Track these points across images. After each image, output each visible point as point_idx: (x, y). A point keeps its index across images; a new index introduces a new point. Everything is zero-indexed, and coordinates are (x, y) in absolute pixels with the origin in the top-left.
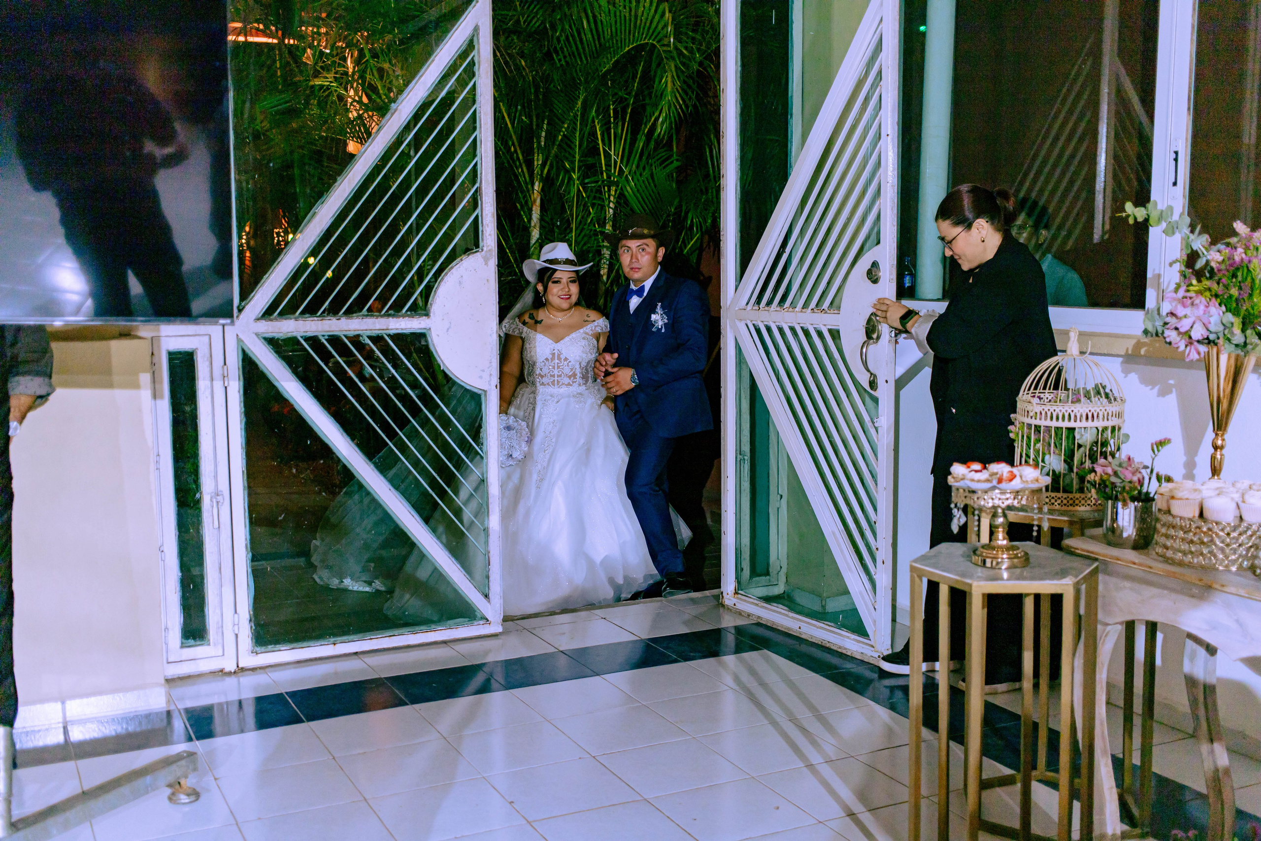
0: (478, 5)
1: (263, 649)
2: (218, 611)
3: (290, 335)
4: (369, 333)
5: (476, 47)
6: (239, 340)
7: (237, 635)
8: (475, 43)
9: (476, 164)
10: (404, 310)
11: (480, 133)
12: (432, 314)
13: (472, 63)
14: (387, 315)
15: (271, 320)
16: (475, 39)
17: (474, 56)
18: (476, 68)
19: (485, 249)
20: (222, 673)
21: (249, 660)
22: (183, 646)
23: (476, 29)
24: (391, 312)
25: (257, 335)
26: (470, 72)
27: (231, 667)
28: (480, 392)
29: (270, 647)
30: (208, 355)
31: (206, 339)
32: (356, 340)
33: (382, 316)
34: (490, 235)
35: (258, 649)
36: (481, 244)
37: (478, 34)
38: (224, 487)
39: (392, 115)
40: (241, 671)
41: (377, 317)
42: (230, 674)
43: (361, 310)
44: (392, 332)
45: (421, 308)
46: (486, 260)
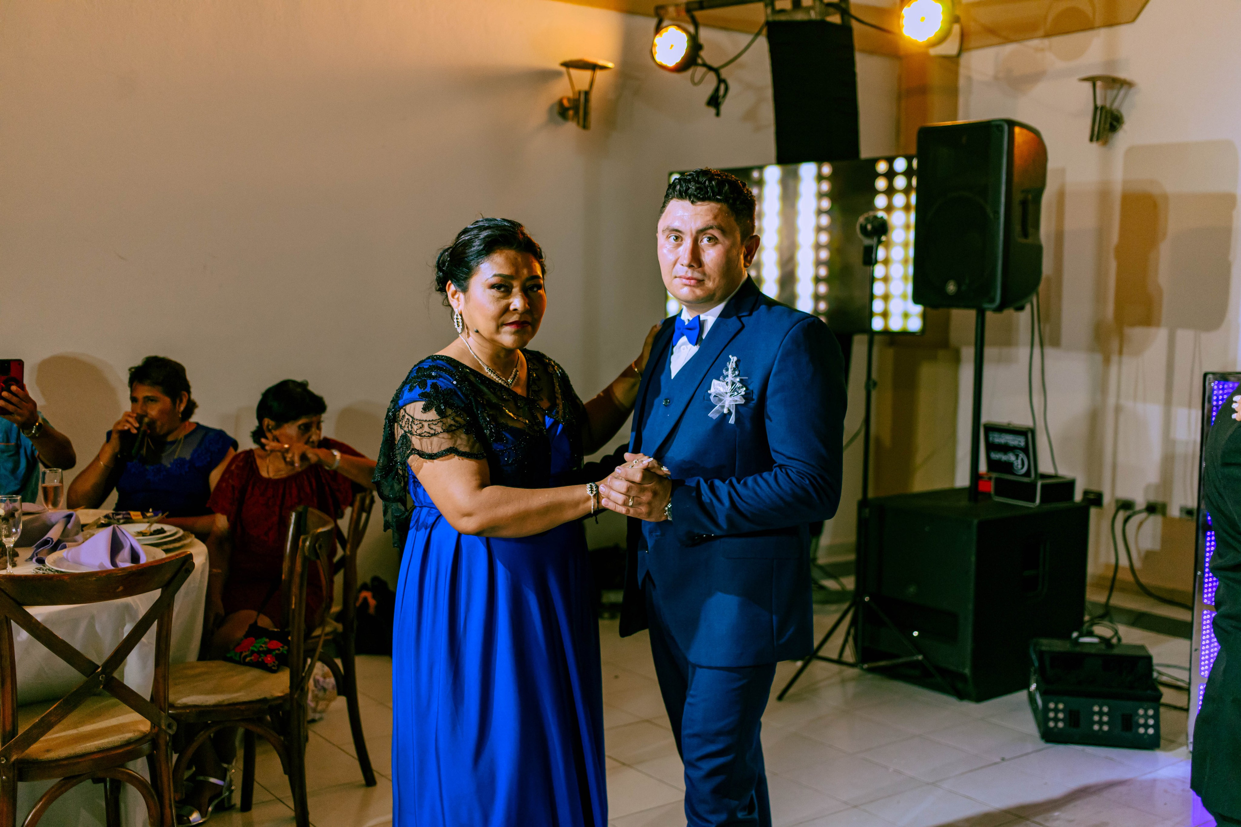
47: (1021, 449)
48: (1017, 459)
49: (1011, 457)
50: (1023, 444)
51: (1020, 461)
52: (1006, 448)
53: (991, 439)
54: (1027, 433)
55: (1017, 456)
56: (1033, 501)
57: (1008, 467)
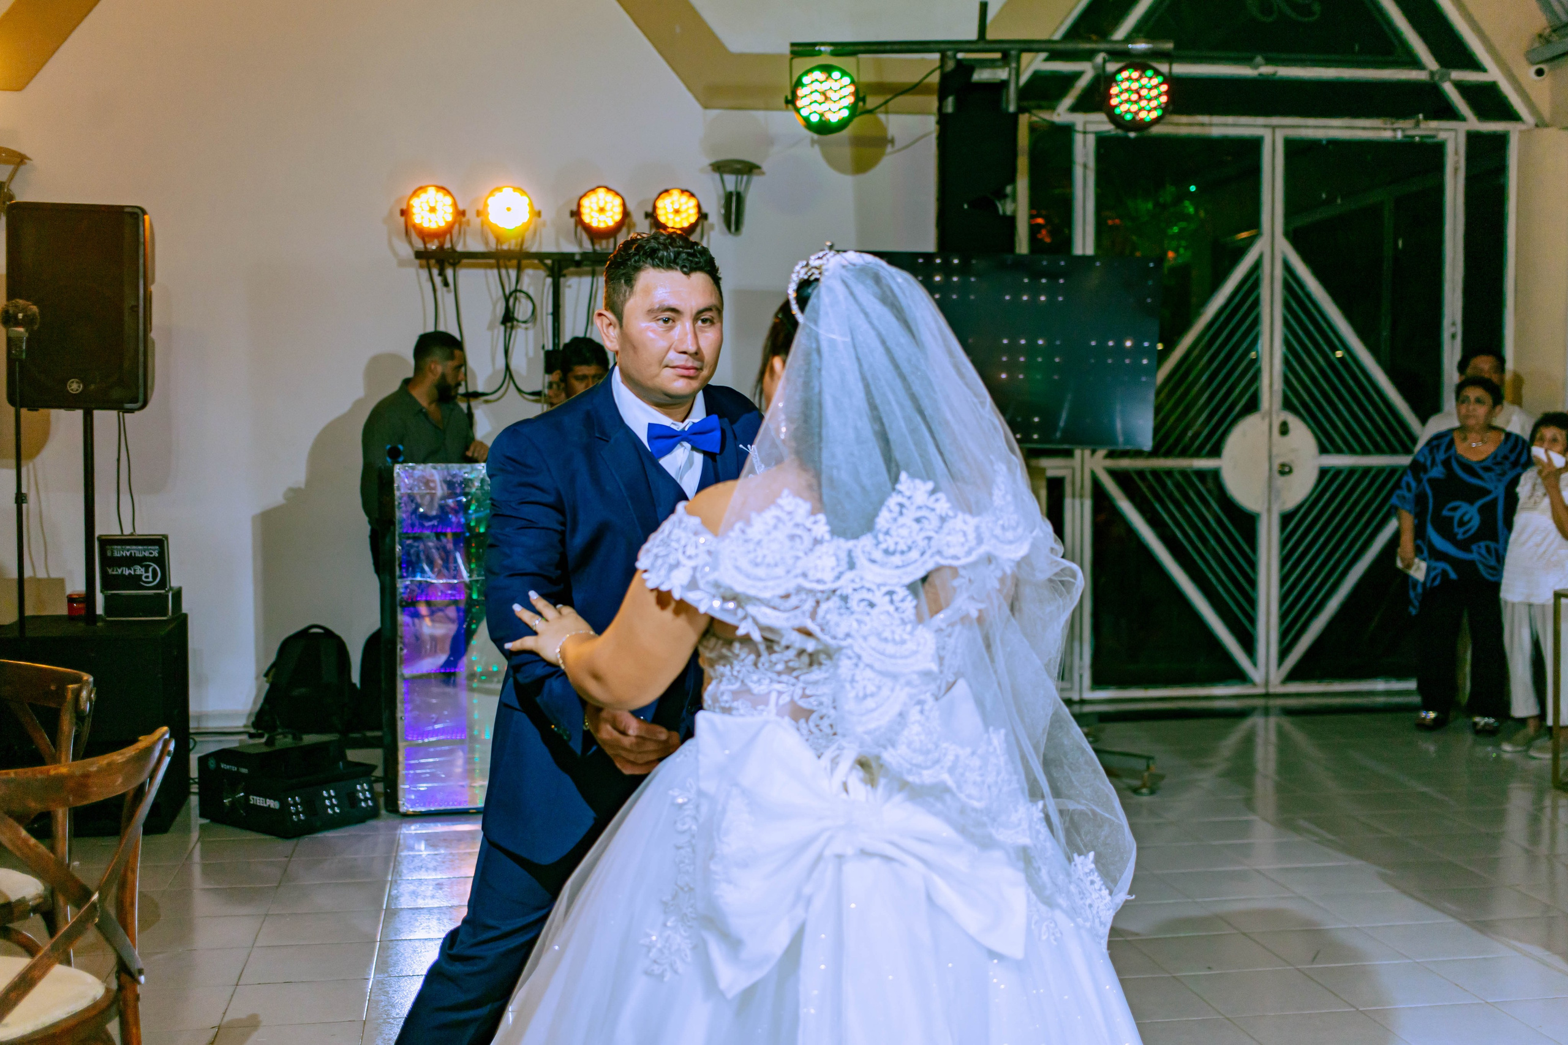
0: (1262, 240)
1: (1098, 688)
3: (1125, 469)
4: (1177, 469)
5: (1260, 268)
6: (1092, 471)
7: (1080, 675)
8: (1260, 265)
9: (1258, 351)
10: (1204, 453)
11: (1261, 327)
12: (1223, 456)
13: (1257, 279)
14: (1191, 457)
15: (1113, 458)
16: (1260, 262)
17: (1258, 274)
18: (1260, 283)
19: (1262, 410)
21: (1089, 695)
23: (1261, 257)
24: (1194, 455)
25: (1104, 467)
26: (1256, 285)
28: (1255, 514)
29: (1102, 687)
30: (1072, 480)
31: (1071, 470)
32: (1168, 473)
33: (1188, 457)
34: (1266, 401)
35: (1095, 687)
36: (1259, 407)
37: (1263, 258)
40: (1082, 702)
41: (1184, 458)
44: (1193, 469)
45: (1216, 451)
46: (1263, 418)
47: (153, 560)
48: (147, 571)
49: (140, 570)
50: (156, 554)
51: (150, 574)
52: (131, 561)
53: (109, 554)
54: (160, 542)
55: (147, 568)
56: (165, 614)
57: (135, 582)
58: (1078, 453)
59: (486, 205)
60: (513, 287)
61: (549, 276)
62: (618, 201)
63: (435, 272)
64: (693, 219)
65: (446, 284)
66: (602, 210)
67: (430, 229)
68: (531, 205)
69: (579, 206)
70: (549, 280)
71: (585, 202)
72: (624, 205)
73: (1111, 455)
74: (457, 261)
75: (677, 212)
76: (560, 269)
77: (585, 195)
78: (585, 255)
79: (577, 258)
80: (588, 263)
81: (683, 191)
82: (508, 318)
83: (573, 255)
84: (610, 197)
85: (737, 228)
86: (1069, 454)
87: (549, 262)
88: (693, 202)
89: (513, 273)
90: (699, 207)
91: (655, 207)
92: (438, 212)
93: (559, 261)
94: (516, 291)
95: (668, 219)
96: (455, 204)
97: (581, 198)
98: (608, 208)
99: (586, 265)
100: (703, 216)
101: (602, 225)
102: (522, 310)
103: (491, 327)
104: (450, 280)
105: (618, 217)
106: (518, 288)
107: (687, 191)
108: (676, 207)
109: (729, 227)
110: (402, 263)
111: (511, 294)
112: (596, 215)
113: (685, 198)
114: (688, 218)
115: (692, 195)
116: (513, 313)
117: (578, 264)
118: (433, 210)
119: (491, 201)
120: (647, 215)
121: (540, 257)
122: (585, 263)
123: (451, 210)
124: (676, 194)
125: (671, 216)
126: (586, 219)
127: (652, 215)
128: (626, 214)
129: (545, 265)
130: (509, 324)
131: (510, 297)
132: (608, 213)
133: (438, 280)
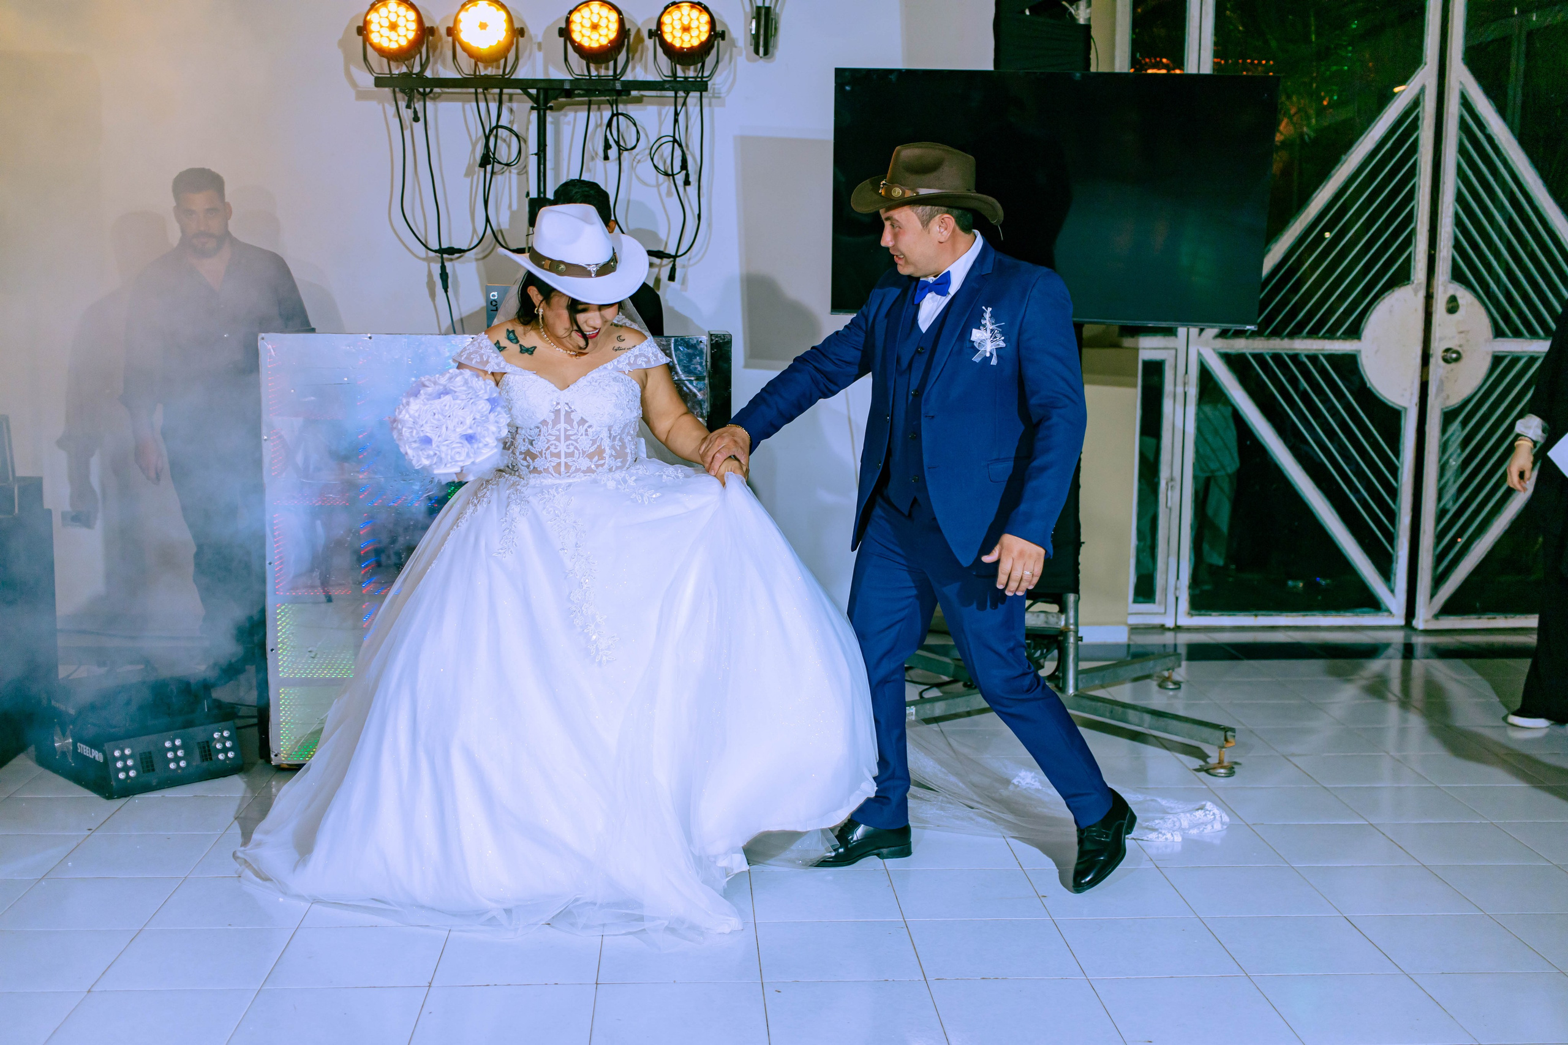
0: (1426, 67)
1: (1197, 613)
2: (1164, 577)
3: (1241, 351)
4: (1306, 352)
5: (1421, 104)
6: (1199, 354)
7: (1177, 599)
8: (1421, 100)
9: (1413, 207)
10: (1339, 334)
11: (1419, 179)
12: (1363, 338)
13: (1417, 118)
14: (1324, 337)
15: (1226, 338)
16: (1421, 96)
17: (1419, 112)
18: (1420, 122)
19: (1416, 282)
20: (1163, 628)
21: (1185, 621)
22: (1135, 601)
23: (1423, 90)
24: (1327, 335)
25: (1214, 350)
26: (1414, 126)
27: (1170, 623)
28: (1400, 409)
29: (1203, 612)
30: (1174, 365)
31: (1173, 352)
32: (1295, 358)
33: (1320, 338)
34: (1421, 270)
35: (1193, 612)
36: (1412, 278)
37: (1424, 92)
38: (1177, 474)
39: (1342, 165)
40: (1178, 629)
41: (1315, 339)
42: (1169, 629)
43: (1301, 332)
44: (1326, 352)
45: (1354, 332)
46: (1416, 292)
58: (1182, 331)
59: (456, 21)
60: (494, 124)
61: (533, 108)
62: (614, 16)
63: (402, 104)
64: (704, 37)
65: (416, 119)
66: (595, 27)
67: (391, 49)
68: (510, 20)
69: (568, 21)
70: (534, 115)
71: (576, 17)
72: (621, 22)
73: (1223, 334)
74: (428, 90)
75: (686, 29)
76: (546, 102)
77: (576, 9)
78: (575, 82)
79: (567, 86)
80: (581, 92)
81: (694, 5)
82: (486, 160)
83: (562, 81)
84: (605, 11)
85: (766, 53)
86: (1170, 332)
87: (533, 91)
88: (705, 17)
89: (493, 106)
90: (712, 22)
91: (660, 24)
92: (399, 29)
93: (546, 91)
94: (497, 127)
95: (674, 37)
96: (420, 20)
97: (571, 13)
98: (603, 23)
99: (579, 95)
100: (716, 34)
101: (595, 45)
102: (505, 151)
103: (469, 173)
104: (421, 115)
105: (613, 35)
106: (500, 124)
107: (699, 4)
108: (686, 22)
109: (757, 52)
110: (362, 95)
111: (491, 131)
112: (587, 32)
113: (695, 13)
114: (698, 37)
115: (706, 9)
116: (494, 154)
117: (569, 94)
118: (393, 27)
119: (462, 16)
120: (651, 34)
121: (524, 85)
122: (576, 92)
123: (413, 26)
124: (686, 7)
125: (678, 33)
126: (576, 36)
127: (657, 33)
128: (623, 31)
129: (529, 95)
130: (489, 168)
131: (490, 133)
132: (603, 31)
133: (407, 114)
